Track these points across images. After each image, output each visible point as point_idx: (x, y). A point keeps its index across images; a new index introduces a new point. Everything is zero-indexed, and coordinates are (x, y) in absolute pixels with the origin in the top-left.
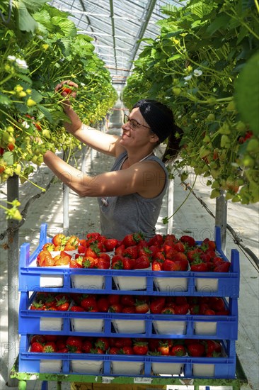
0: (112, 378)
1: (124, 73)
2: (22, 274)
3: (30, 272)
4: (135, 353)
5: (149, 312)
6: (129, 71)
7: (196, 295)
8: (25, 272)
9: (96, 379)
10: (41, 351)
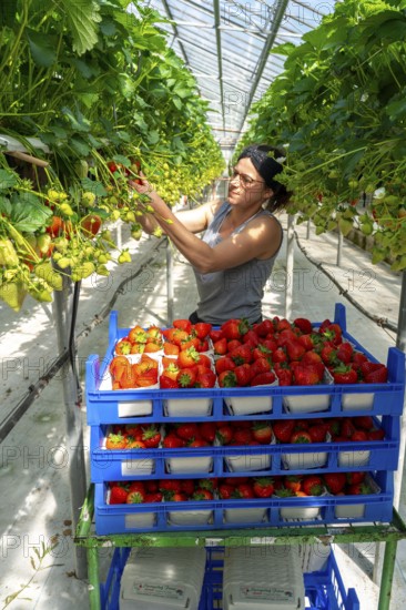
0: (219, 540)
1: (234, 135)
2: (91, 402)
3: (103, 398)
4: (256, 496)
5: (274, 442)
6: (239, 132)
7: (341, 415)
8: (95, 399)
9: (197, 542)
10: (125, 502)
